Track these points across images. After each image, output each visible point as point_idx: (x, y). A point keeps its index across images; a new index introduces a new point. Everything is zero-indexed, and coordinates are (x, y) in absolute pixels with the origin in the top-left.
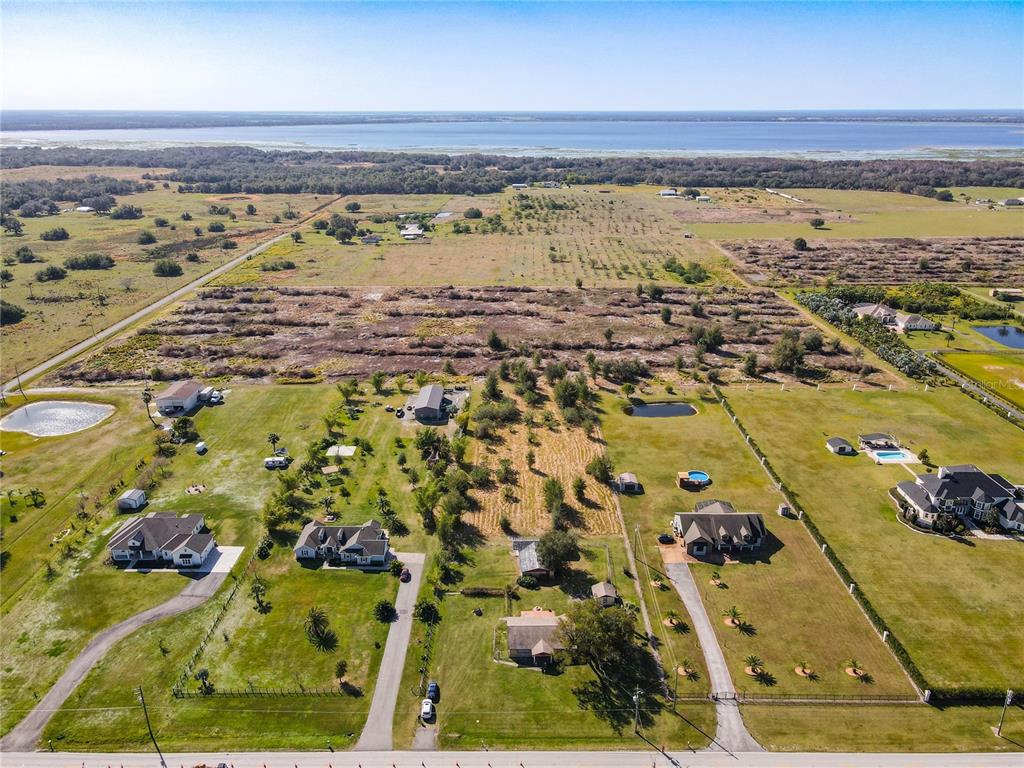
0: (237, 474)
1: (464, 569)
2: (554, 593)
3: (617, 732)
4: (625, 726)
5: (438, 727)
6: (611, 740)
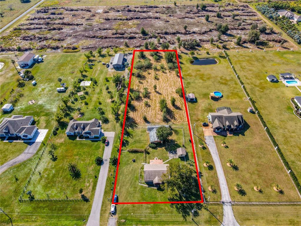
0: (47, 94)
1: (130, 140)
2: (162, 151)
3: (185, 219)
4: (188, 216)
5: (117, 217)
6: (182, 223)
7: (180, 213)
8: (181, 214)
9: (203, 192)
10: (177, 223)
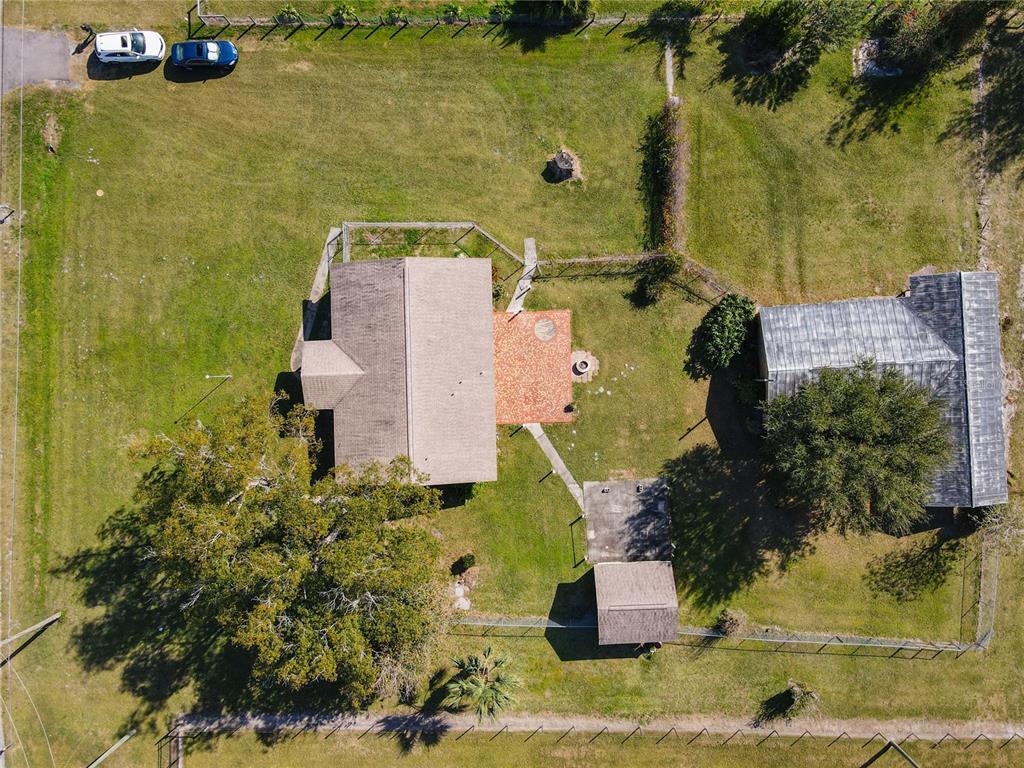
1: (818, 108)
2: (674, 424)
3: (62, 564)
4: (81, 587)
5: (78, 87)
6: (38, 544)
7: (102, 535)
8: (95, 545)
9: (258, 723)
10: (38, 510)
